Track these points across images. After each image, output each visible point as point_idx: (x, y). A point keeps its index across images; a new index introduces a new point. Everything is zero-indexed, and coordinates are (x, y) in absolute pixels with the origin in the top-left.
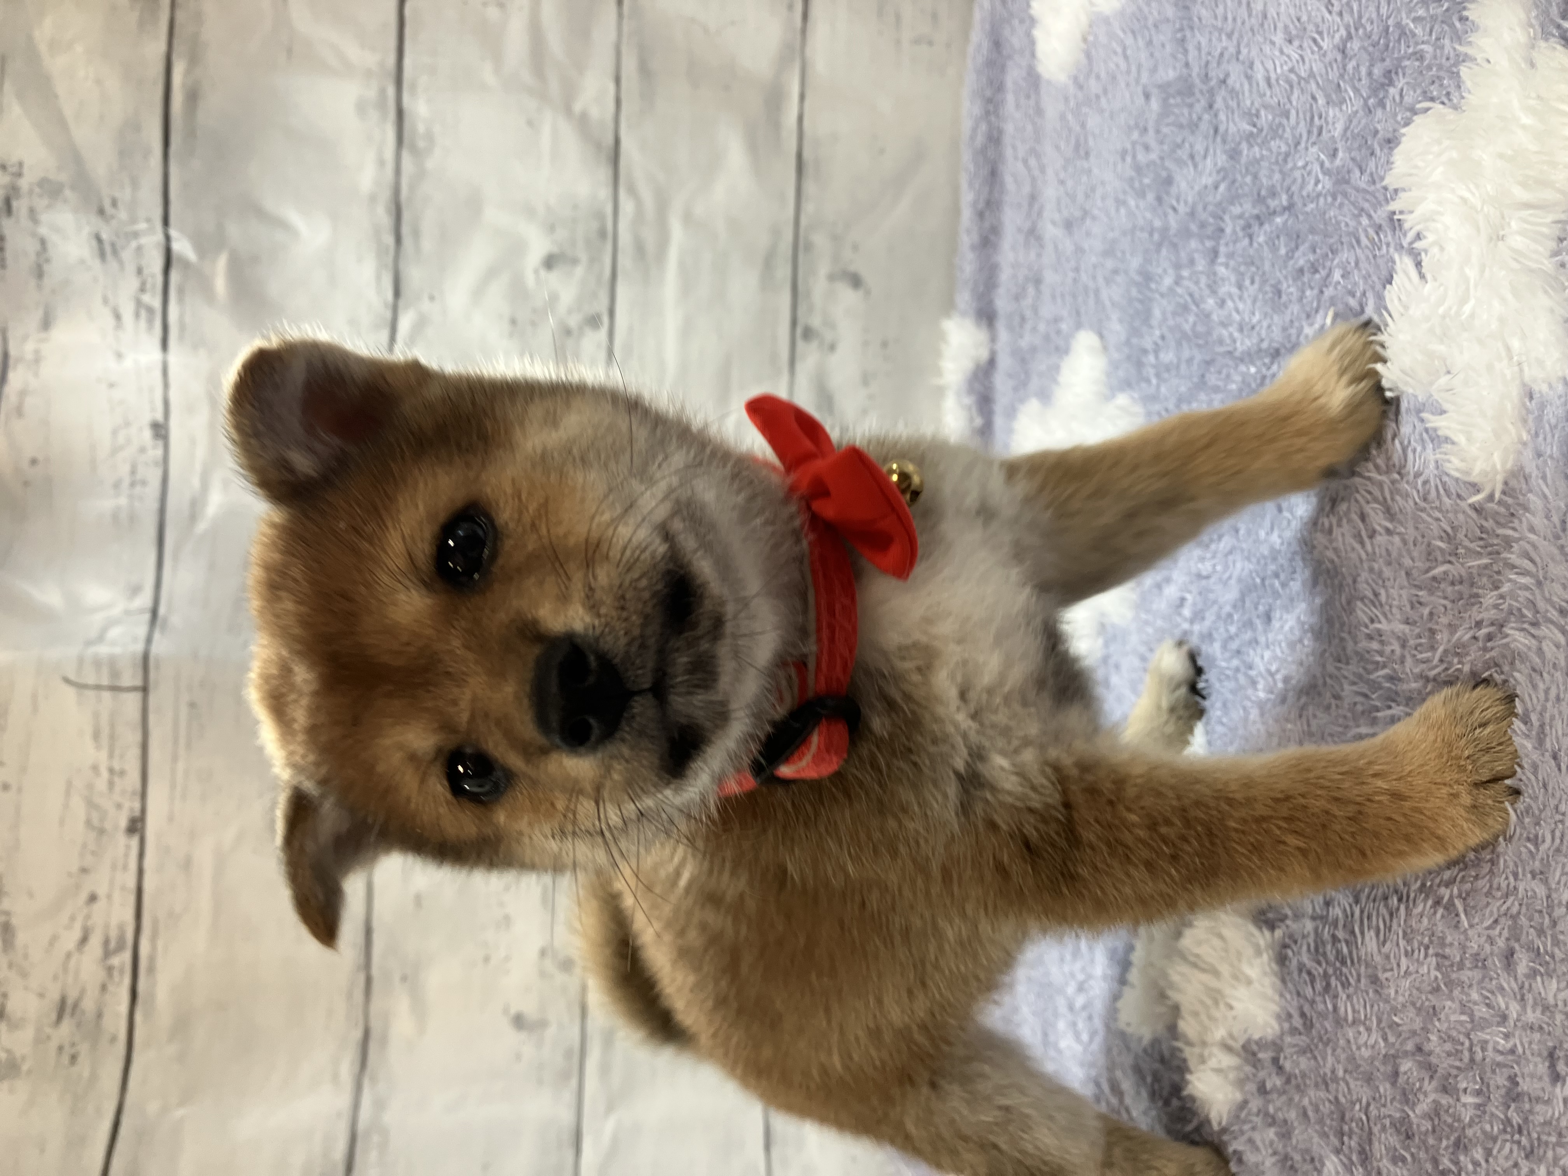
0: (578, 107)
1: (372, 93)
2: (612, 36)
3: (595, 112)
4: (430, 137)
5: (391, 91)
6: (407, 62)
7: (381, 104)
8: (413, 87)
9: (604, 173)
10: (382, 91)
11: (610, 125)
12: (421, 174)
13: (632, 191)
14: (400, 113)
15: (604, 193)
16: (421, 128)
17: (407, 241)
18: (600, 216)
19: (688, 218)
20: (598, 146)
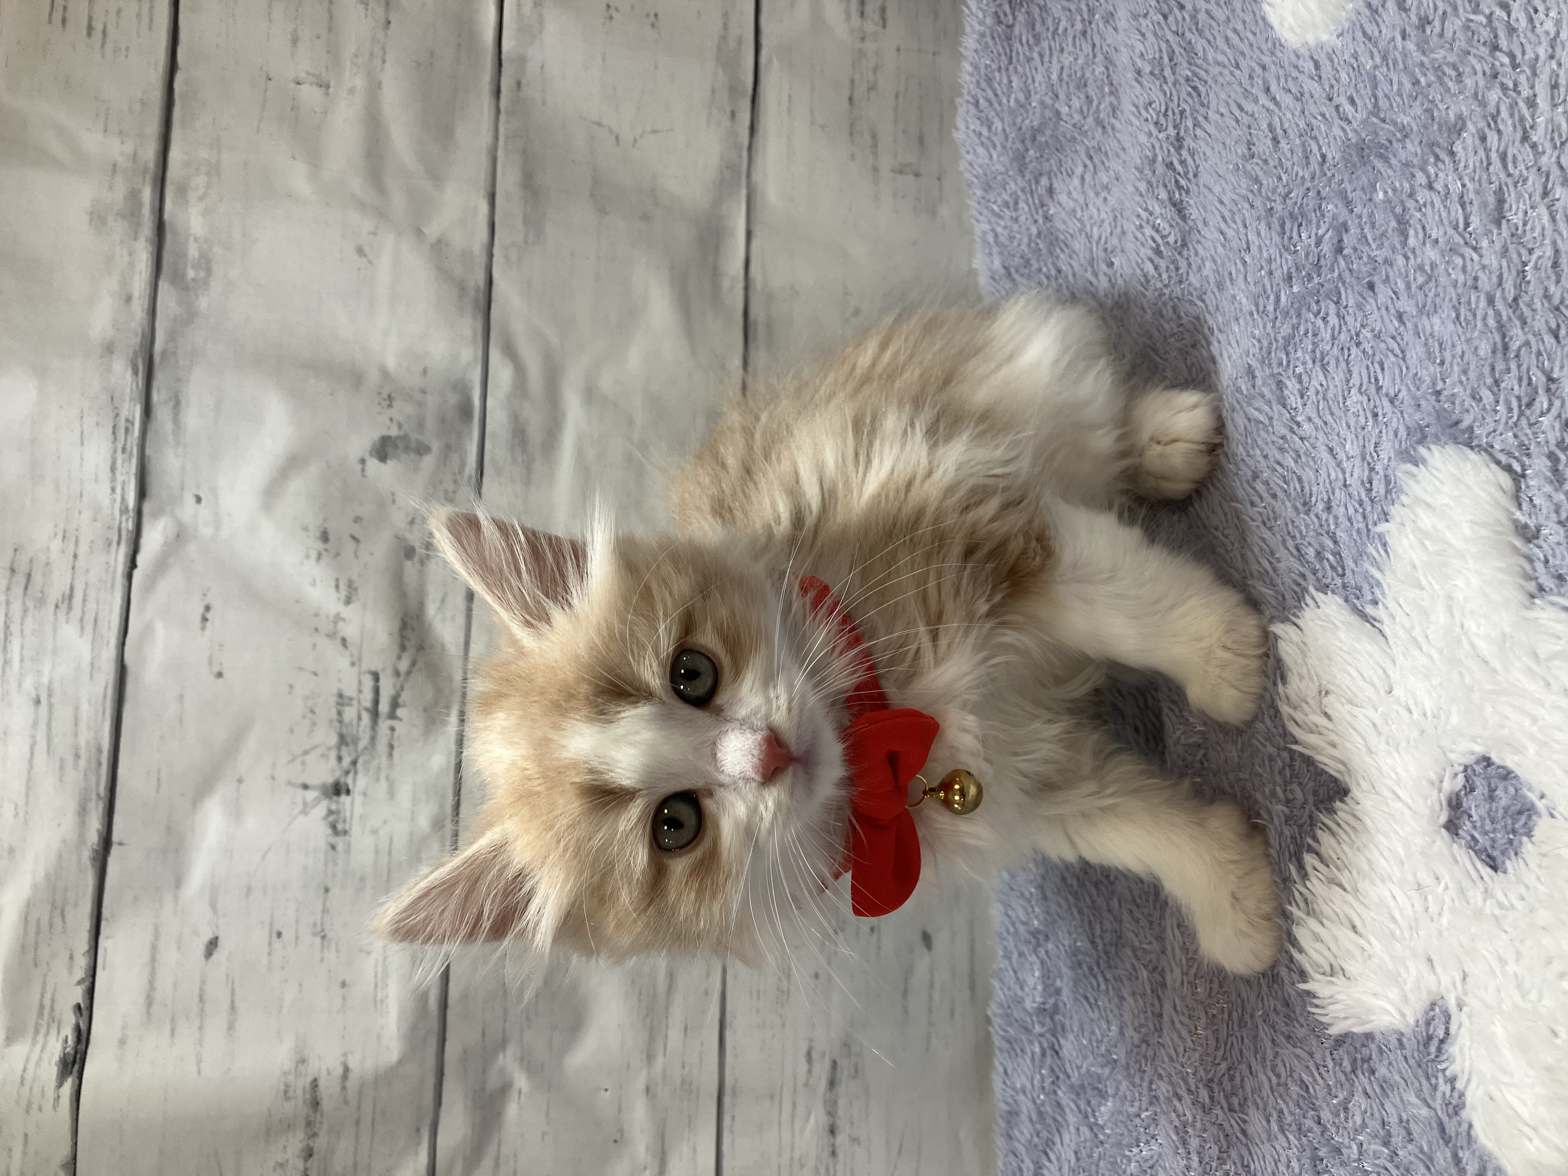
0: (432, 231)
1: (118, 196)
2: (486, 138)
3: (457, 240)
4: (206, 263)
5: (147, 195)
6: (175, 154)
7: (132, 213)
8: (182, 190)
9: (469, 326)
10: (134, 195)
11: (481, 260)
12: (190, 316)
13: (510, 351)
14: (160, 227)
15: (469, 353)
16: (193, 252)
17: (162, 414)
18: (461, 388)
19: (590, 394)
20: (462, 288)
